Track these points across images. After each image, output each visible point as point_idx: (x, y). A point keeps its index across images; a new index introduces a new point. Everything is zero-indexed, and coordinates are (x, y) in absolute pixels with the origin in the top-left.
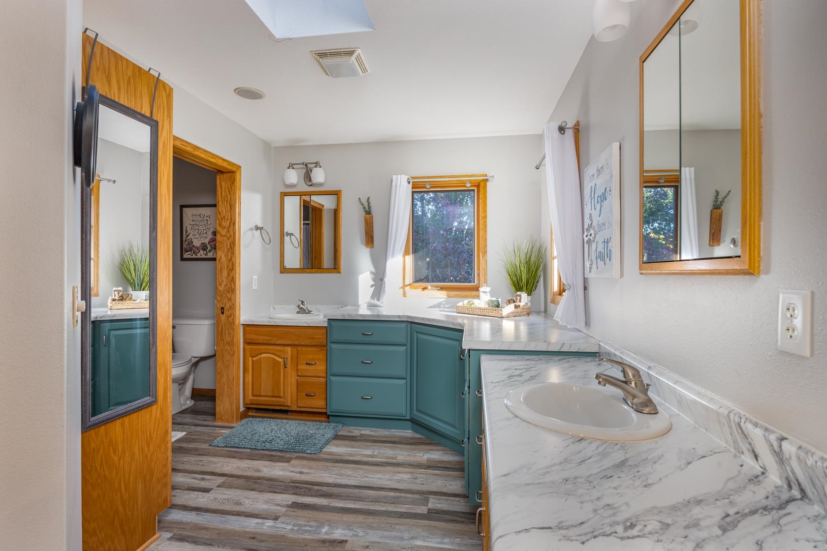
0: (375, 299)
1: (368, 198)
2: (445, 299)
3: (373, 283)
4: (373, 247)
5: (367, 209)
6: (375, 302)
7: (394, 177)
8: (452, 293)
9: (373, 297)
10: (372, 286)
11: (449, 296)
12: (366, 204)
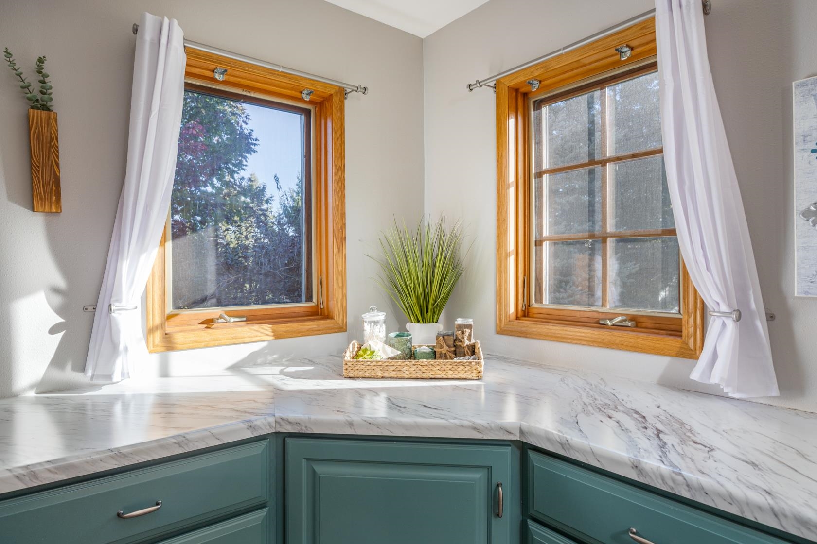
0: (69, 366)
1: (41, 60)
2: (265, 344)
3: (60, 320)
4: (59, 212)
5: (36, 93)
6: (69, 375)
7: (150, 20)
8: (282, 328)
9: (58, 361)
10: (53, 331)
11: (277, 336)
12: (32, 79)
